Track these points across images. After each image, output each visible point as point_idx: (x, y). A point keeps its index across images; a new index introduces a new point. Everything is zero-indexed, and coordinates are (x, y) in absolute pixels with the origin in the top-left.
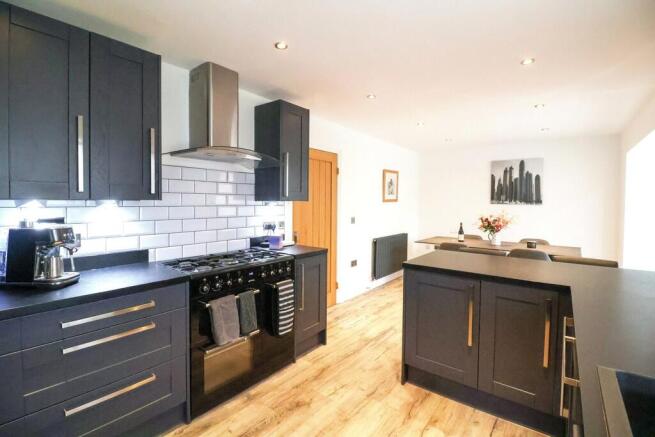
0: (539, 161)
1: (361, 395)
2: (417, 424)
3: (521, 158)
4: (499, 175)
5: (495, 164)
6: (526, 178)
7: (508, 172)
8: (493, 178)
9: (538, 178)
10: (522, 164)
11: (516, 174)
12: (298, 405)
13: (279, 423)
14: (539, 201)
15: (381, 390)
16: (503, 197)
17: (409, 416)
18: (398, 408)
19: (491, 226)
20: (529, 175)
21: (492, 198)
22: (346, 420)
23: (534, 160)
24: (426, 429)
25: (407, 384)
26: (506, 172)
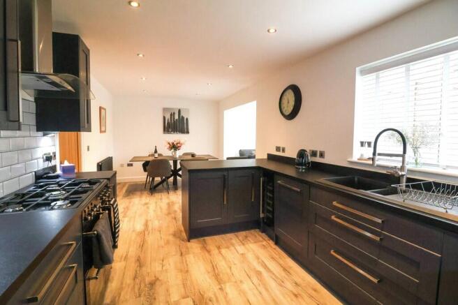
0: (187, 110)
1: (178, 258)
2: (215, 251)
3: (179, 107)
4: (168, 117)
5: (165, 110)
6: (181, 119)
7: (172, 115)
8: (164, 118)
9: (187, 119)
10: (179, 111)
11: (176, 117)
12: (152, 284)
13: (155, 299)
14: (188, 132)
15: (184, 250)
16: (170, 130)
17: (209, 252)
18: (200, 251)
19: (174, 147)
20: (183, 118)
21: (164, 130)
22: (187, 271)
23: (186, 109)
24: (220, 252)
25: (192, 241)
26: (171, 115)
